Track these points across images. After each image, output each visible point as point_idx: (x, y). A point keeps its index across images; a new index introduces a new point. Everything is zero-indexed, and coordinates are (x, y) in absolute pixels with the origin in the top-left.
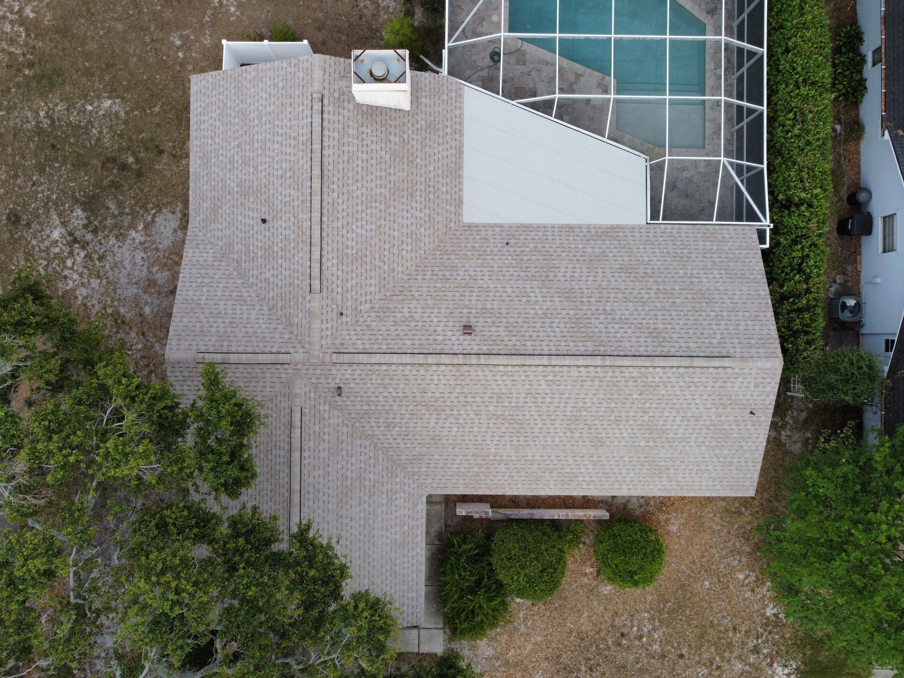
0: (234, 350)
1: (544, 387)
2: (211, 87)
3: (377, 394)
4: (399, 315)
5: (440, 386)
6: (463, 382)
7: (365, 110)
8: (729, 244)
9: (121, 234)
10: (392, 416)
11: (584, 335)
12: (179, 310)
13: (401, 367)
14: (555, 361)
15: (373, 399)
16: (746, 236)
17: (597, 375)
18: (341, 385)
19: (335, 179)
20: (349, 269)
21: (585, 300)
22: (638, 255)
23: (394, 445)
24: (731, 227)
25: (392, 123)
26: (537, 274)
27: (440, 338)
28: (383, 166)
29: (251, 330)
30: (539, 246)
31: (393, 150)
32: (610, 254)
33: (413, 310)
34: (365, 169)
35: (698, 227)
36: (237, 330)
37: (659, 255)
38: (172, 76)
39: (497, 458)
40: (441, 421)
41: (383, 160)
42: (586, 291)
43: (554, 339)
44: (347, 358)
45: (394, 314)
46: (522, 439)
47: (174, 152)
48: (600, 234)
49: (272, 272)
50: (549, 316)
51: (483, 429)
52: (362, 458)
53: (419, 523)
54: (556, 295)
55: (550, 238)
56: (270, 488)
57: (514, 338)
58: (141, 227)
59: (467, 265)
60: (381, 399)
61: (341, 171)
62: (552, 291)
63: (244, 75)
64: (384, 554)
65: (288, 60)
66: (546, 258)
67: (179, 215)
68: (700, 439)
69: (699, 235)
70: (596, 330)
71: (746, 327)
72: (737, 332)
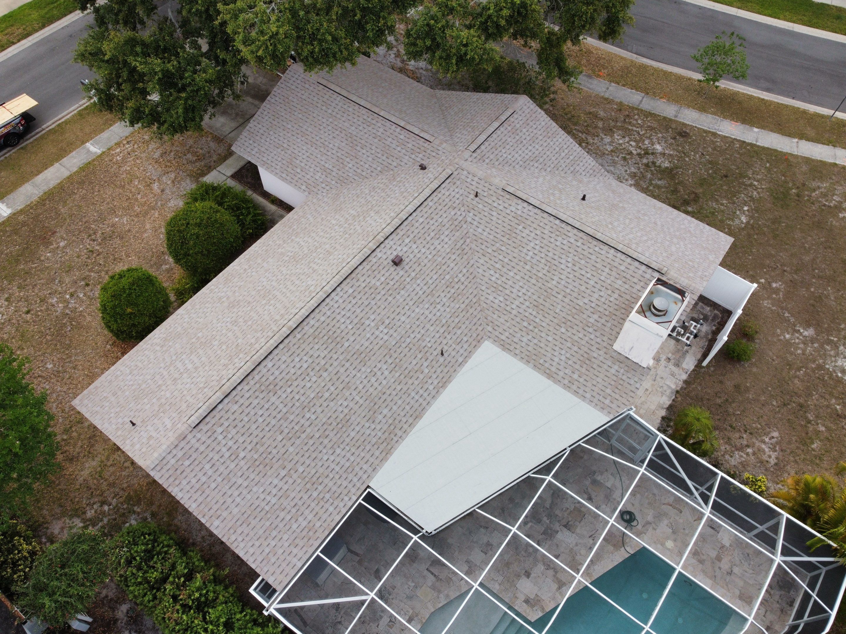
0: (502, 129)
1: (309, 283)
2: (716, 240)
3: (402, 187)
4: (447, 233)
11: (321, 335)
14: (322, 295)
21: (347, 365)
22: (348, 448)
24: (300, 565)
25: (609, 325)
26: (399, 351)
27: (407, 241)
28: (575, 295)
29: (508, 147)
30: (421, 376)
31: (585, 311)
32: (367, 425)
33: (442, 244)
34: (581, 277)
35: (327, 533)
36: (514, 141)
37: (333, 466)
39: (289, 241)
41: (580, 297)
42: (354, 373)
43: (338, 311)
44: (442, 178)
45: (450, 230)
46: (287, 258)
48: (392, 436)
50: (358, 326)
53: (293, 181)
54: (371, 347)
55: (421, 392)
57: (363, 285)
59: (448, 310)
60: (396, 188)
62: (376, 348)
66: (407, 371)
68: (157, 377)
69: (318, 524)
70: (316, 347)
71: (203, 471)
72: (208, 458)
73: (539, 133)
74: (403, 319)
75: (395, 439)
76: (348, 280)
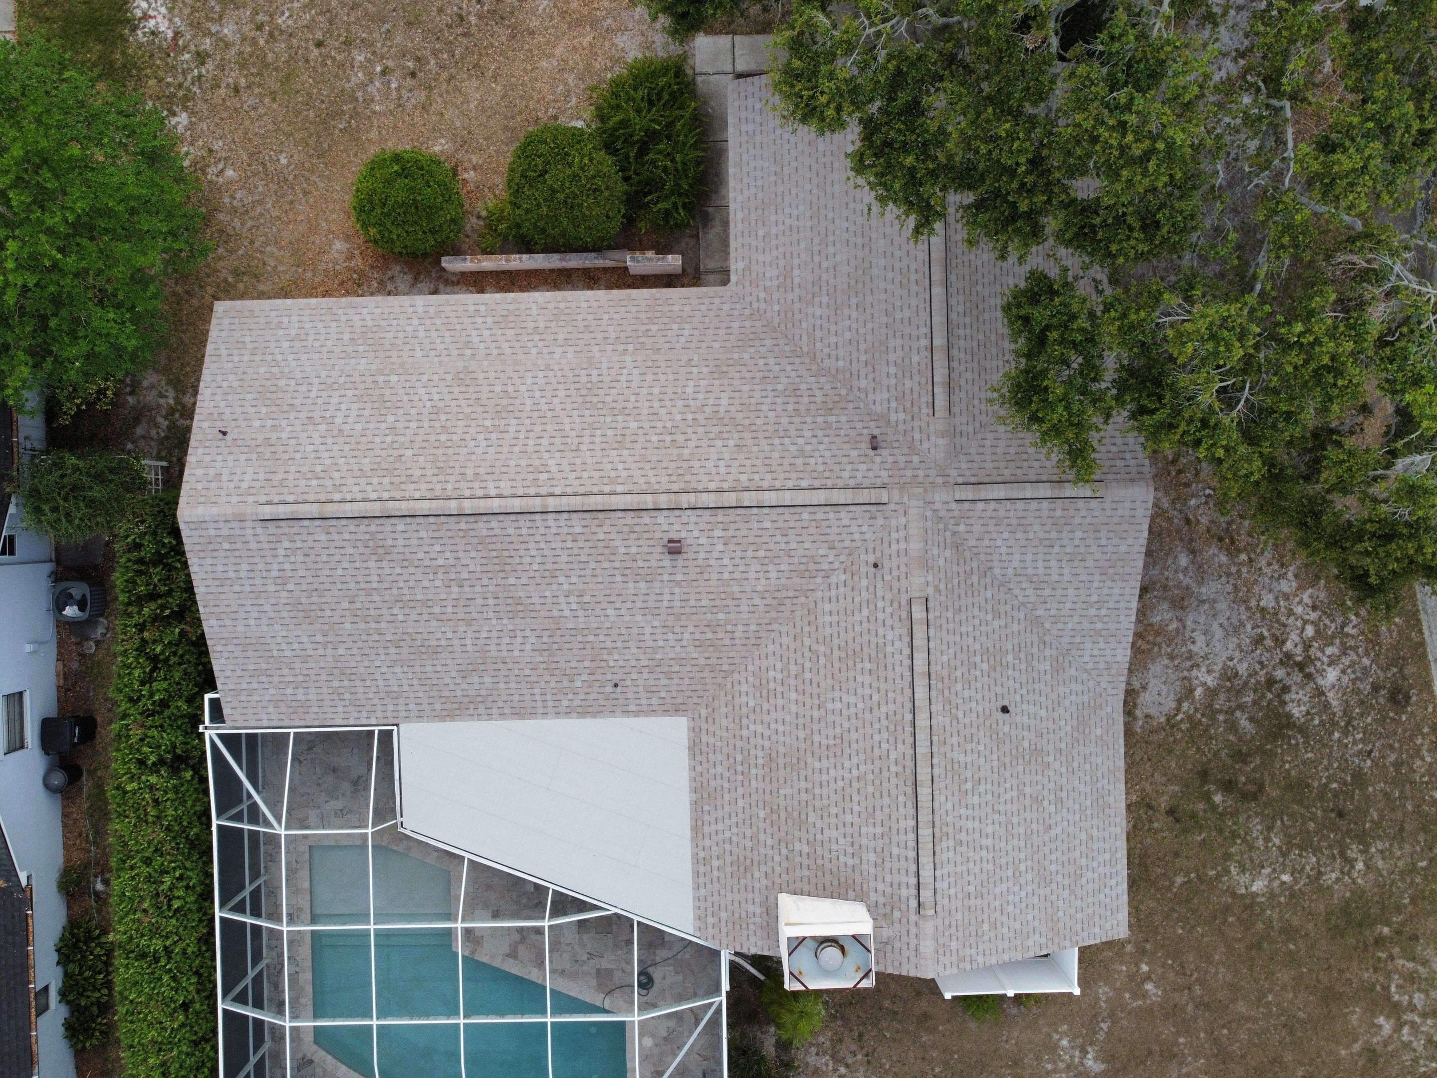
0: (1045, 504)
1: (552, 462)
2: (1096, 918)
3: (814, 441)
4: (783, 567)
5: (715, 457)
6: (679, 464)
7: (851, 893)
8: (268, 698)
9: (1229, 680)
10: (790, 407)
11: (491, 547)
12: (1133, 564)
13: (778, 484)
14: (536, 504)
15: (820, 433)
16: (240, 711)
17: (470, 485)
18: (871, 453)
19: (894, 780)
20: (866, 637)
21: (491, 602)
22: (410, 676)
23: (784, 362)
24: (265, 724)
25: (806, 873)
26: (567, 639)
27: (718, 533)
29: (1019, 535)
30: (566, 684)
31: (804, 829)
32: (454, 674)
33: (761, 575)
35: (317, 723)
36: (1041, 535)
37: (378, 676)
38: (1157, 933)
39: (621, 348)
40: (711, 402)
41: (819, 813)
42: (491, 615)
43: (538, 538)
44: (864, 496)
45: (792, 568)
46: (584, 379)
47: (1150, 812)
48: (472, 706)
49: (990, 629)
50: (547, 574)
51: (644, 391)
52: (833, 339)
53: (740, 240)
54: (538, 607)
55: (549, 697)
56: (980, 288)
57: (601, 536)
58: (1199, 692)
59: (678, 649)
60: (808, 434)
61: (885, 793)
62: (544, 614)
63: (1043, 941)
64: (794, 191)
65: (975, 966)
66: (554, 665)
67: (1138, 713)
68: (303, 388)
69: (315, 709)
70: (473, 554)
71: (238, 568)
72: (252, 560)
73: (1098, 556)
74: (610, 612)
75: (471, 711)
76: (586, 515)
